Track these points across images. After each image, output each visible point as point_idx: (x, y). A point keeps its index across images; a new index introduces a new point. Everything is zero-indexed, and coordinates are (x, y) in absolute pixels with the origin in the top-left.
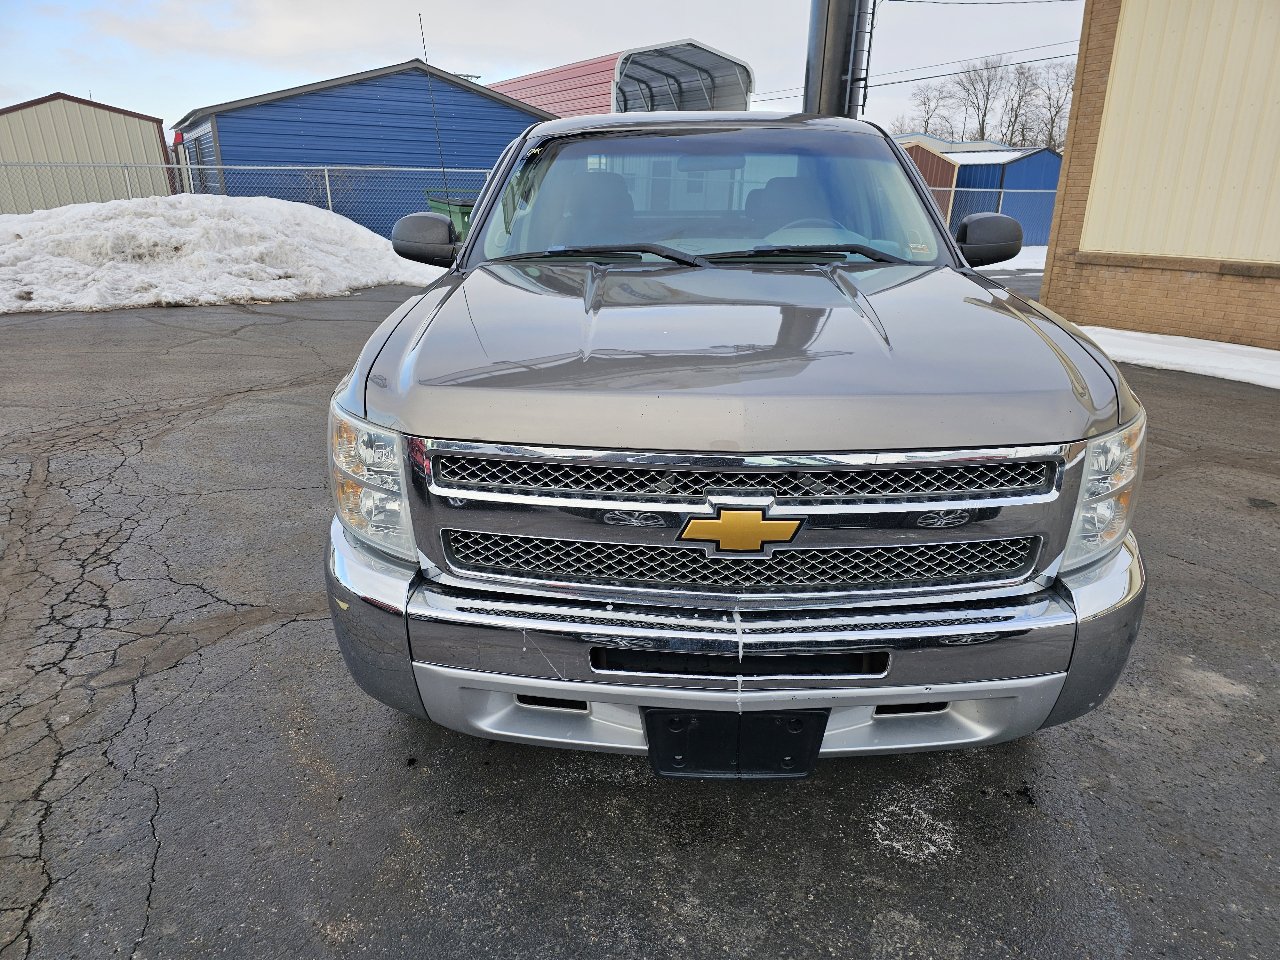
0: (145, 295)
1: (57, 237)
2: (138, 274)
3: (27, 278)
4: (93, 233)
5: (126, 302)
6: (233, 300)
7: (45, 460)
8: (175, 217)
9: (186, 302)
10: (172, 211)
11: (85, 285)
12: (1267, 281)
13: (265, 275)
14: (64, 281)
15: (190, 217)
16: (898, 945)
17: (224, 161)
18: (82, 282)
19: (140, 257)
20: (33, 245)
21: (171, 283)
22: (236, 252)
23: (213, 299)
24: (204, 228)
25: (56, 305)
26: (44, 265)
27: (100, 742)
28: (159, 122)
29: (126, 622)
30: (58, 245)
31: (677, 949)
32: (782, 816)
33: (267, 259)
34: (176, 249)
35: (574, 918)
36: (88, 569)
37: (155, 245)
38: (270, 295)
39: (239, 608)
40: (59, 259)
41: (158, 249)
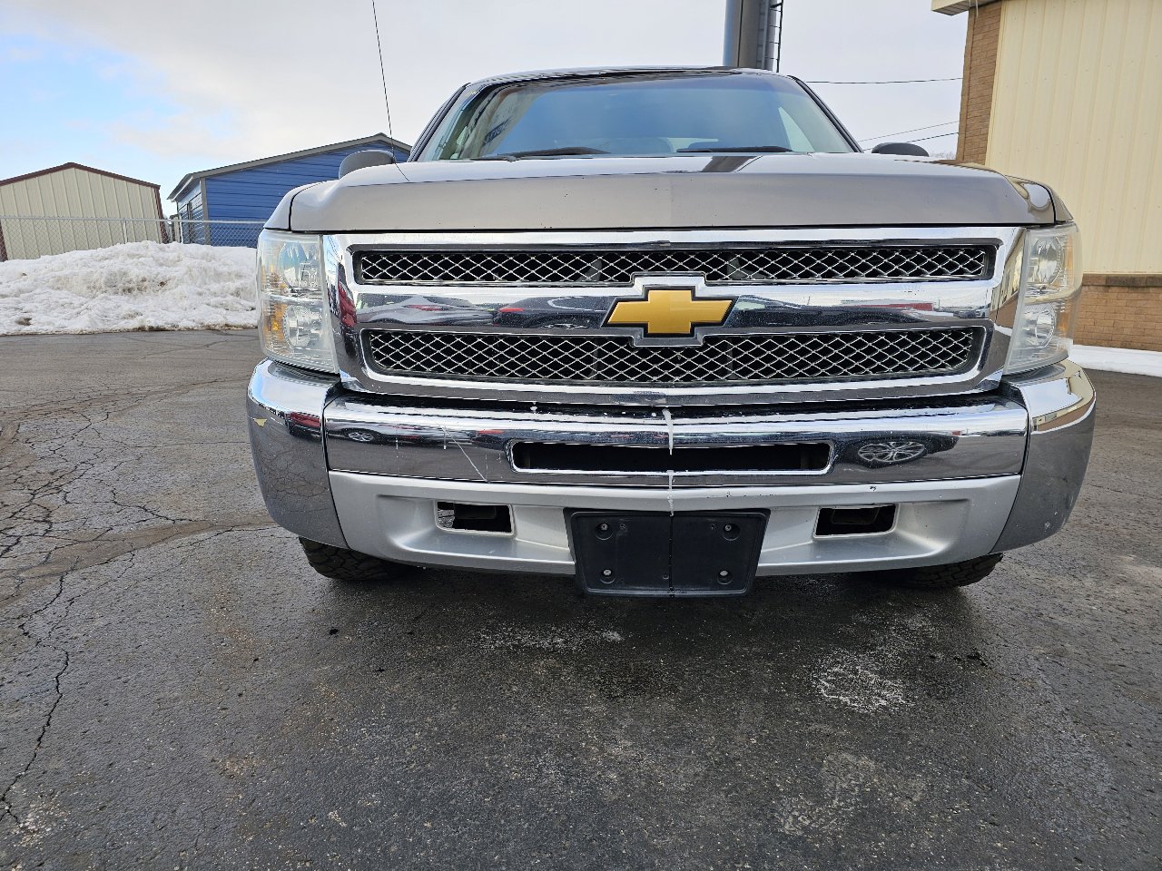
0: (131, 321)
1: (58, 274)
2: (126, 304)
3: (27, 306)
4: (89, 270)
5: (115, 327)
6: (209, 326)
7: (16, 425)
8: (163, 258)
9: (167, 327)
10: (161, 254)
11: (78, 313)
12: (1151, 290)
13: (239, 307)
14: (60, 309)
15: (177, 259)
16: (853, 782)
17: (210, 217)
18: (77, 310)
19: (130, 290)
20: (35, 280)
21: (153, 311)
22: (215, 287)
23: (191, 324)
24: (188, 267)
25: (51, 329)
26: (43, 296)
27: (18, 618)
28: (157, 188)
29: (65, 532)
30: (58, 281)
31: (607, 783)
32: (719, 675)
33: (242, 293)
34: (162, 284)
35: (496, 756)
36: (37, 496)
37: (144, 280)
38: (243, 322)
39: (178, 523)
40: (58, 292)
41: (146, 284)
